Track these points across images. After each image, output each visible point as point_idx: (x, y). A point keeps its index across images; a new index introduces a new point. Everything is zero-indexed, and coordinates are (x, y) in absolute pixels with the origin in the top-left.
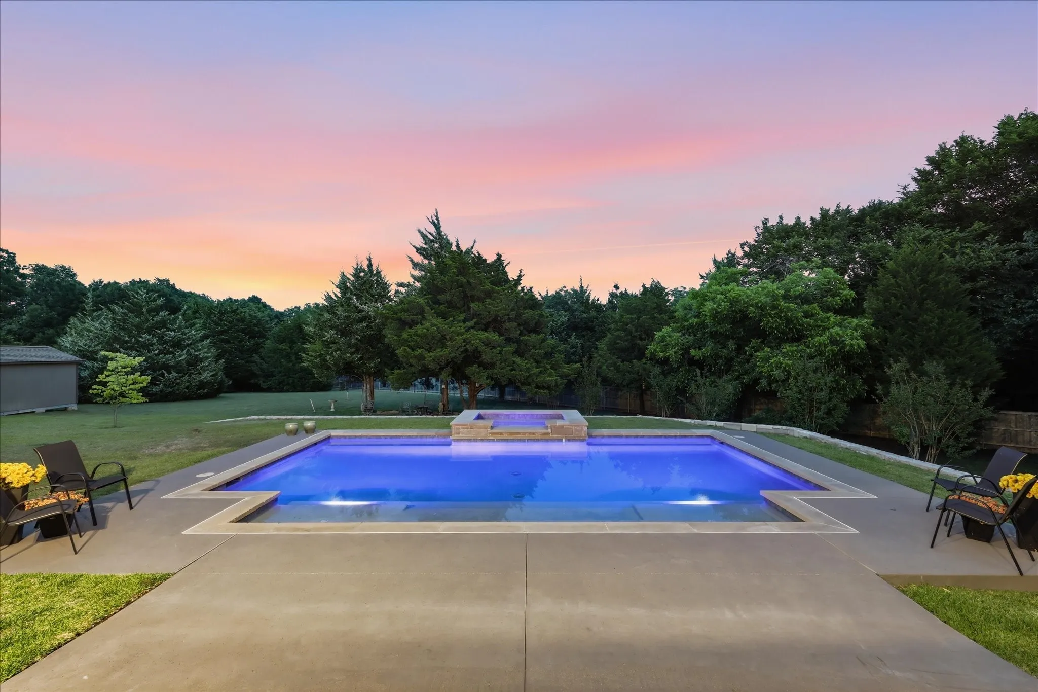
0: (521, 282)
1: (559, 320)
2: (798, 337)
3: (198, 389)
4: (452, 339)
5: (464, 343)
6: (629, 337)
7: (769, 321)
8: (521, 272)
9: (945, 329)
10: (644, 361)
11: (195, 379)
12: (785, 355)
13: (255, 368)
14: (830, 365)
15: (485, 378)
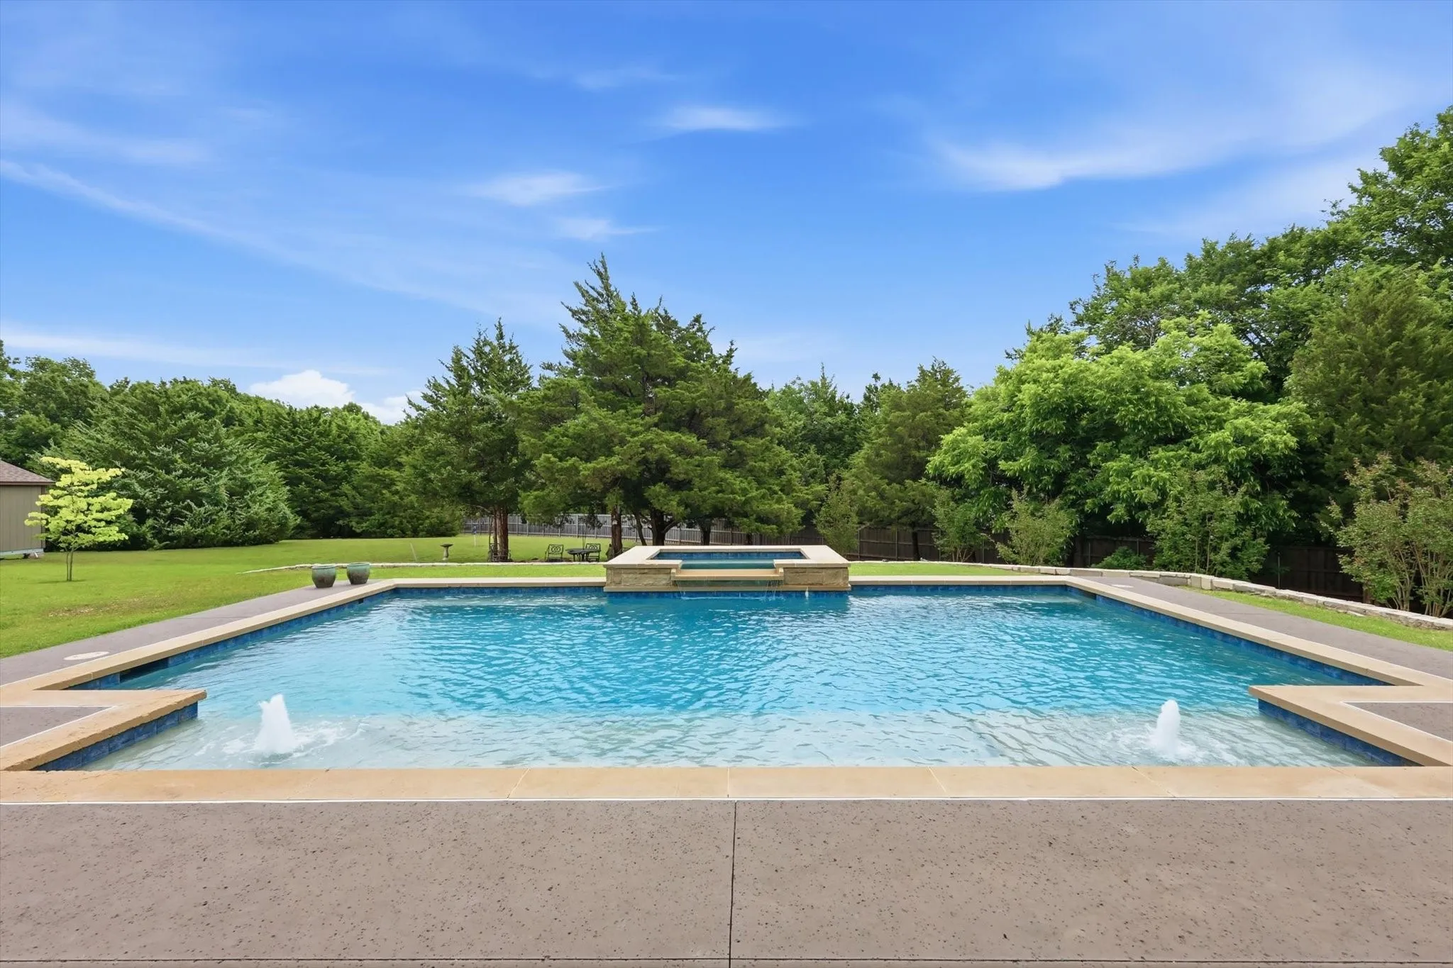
0: (733, 360)
1: (791, 425)
2: (1177, 435)
3: (245, 531)
4: (622, 442)
5: (643, 449)
6: (900, 445)
7: (1128, 411)
8: (732, 344)
9: (1437, 414)
10: (923, 481)
11: (240, 515)
12: (1155, 464)
13: (344, 503)
14: (1236, 478)
15: (675, 503)
